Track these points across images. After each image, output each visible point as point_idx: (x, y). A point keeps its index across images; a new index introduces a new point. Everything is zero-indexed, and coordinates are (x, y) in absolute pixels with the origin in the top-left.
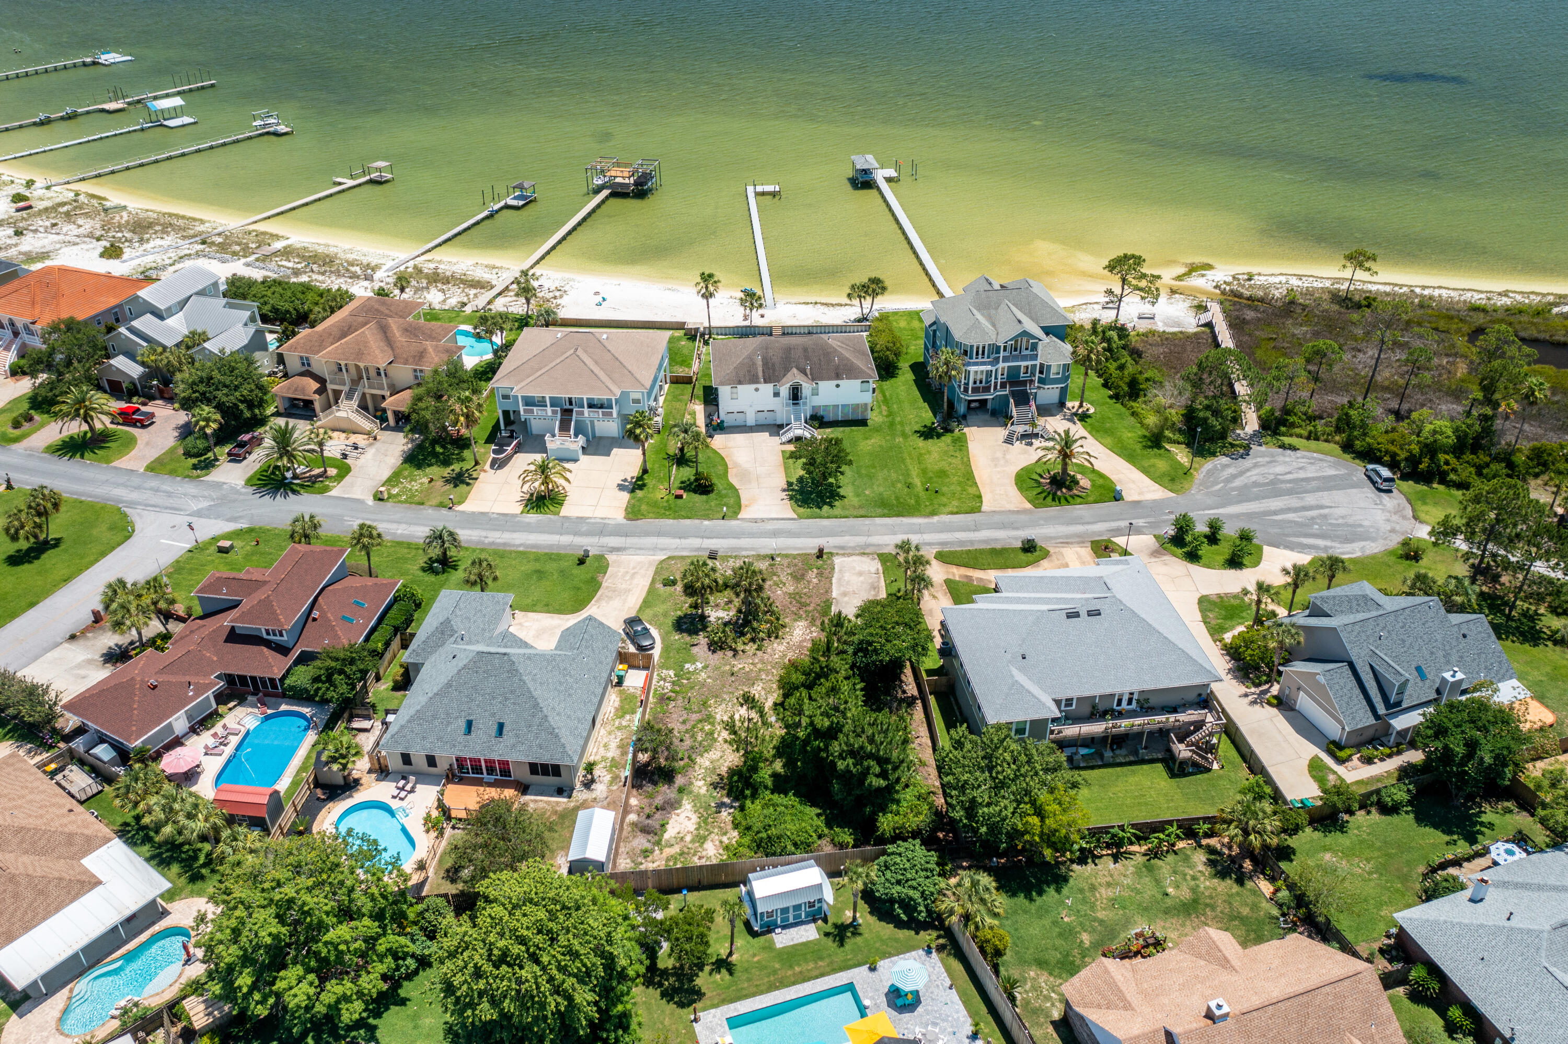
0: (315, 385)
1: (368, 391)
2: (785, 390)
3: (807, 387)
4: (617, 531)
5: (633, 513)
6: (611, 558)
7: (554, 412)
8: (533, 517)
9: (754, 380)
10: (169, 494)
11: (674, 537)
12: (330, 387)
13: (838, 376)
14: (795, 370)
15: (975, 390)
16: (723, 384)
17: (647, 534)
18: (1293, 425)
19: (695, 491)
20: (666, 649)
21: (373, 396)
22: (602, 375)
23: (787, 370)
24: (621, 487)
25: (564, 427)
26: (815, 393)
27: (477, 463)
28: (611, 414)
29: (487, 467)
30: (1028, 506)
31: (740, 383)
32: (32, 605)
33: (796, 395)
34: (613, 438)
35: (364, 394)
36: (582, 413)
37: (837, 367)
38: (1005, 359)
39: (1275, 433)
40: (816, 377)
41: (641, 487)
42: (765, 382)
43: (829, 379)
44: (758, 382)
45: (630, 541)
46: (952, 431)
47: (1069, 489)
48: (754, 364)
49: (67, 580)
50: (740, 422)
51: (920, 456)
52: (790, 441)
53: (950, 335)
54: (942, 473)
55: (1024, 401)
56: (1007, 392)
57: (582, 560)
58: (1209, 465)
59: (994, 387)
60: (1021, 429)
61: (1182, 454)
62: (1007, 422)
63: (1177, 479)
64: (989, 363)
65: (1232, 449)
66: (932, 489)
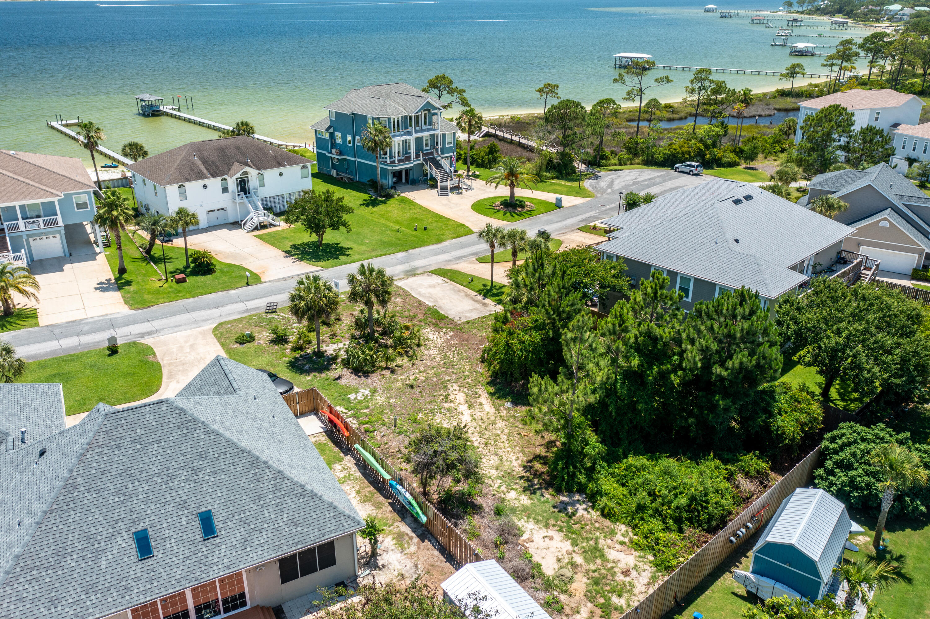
2: (232, 183)
3: (253, 178)
4: (132, 320)
5: (136, 304)
6: (147, 341)
9: (200, 176)
11: (210, 309)
13: (277, 165)
14: (236, 164)
15: (400, 161)
16: (169, 183)
17: (174, 314)
19: (195, 274)
22: (31, 183)
23: (229, 166)
24: (101, 290)
26: (263, 183)
28: (55, 222)
30: (505, 222)
31: (187, 180)
33: (244, 188)
34: (58, 258)
36: (17, 227)
37: (275, 158)
38: (415, 132)
40: (260, 166)
41: (128, 284)
42: (213, 176)
43: (273, 167)
44: (206, 177)
45: (157, 324)
46: (393, 196)
47: (522, 207)
48: (194, 164)
51: (382, 216)
52: (256, 229)
53: (365, 117)
54: (415, 219)
55: (438, 165)
56: (421, 161)
57: (113, 350)
58: (587, 184)
59: (413, 156)
60: (449, 184)
61: (563, 182)
62: (432, 184)
63: (580, 192)
64: (404, 135)
65: (587, 176)
66: (420, 226)
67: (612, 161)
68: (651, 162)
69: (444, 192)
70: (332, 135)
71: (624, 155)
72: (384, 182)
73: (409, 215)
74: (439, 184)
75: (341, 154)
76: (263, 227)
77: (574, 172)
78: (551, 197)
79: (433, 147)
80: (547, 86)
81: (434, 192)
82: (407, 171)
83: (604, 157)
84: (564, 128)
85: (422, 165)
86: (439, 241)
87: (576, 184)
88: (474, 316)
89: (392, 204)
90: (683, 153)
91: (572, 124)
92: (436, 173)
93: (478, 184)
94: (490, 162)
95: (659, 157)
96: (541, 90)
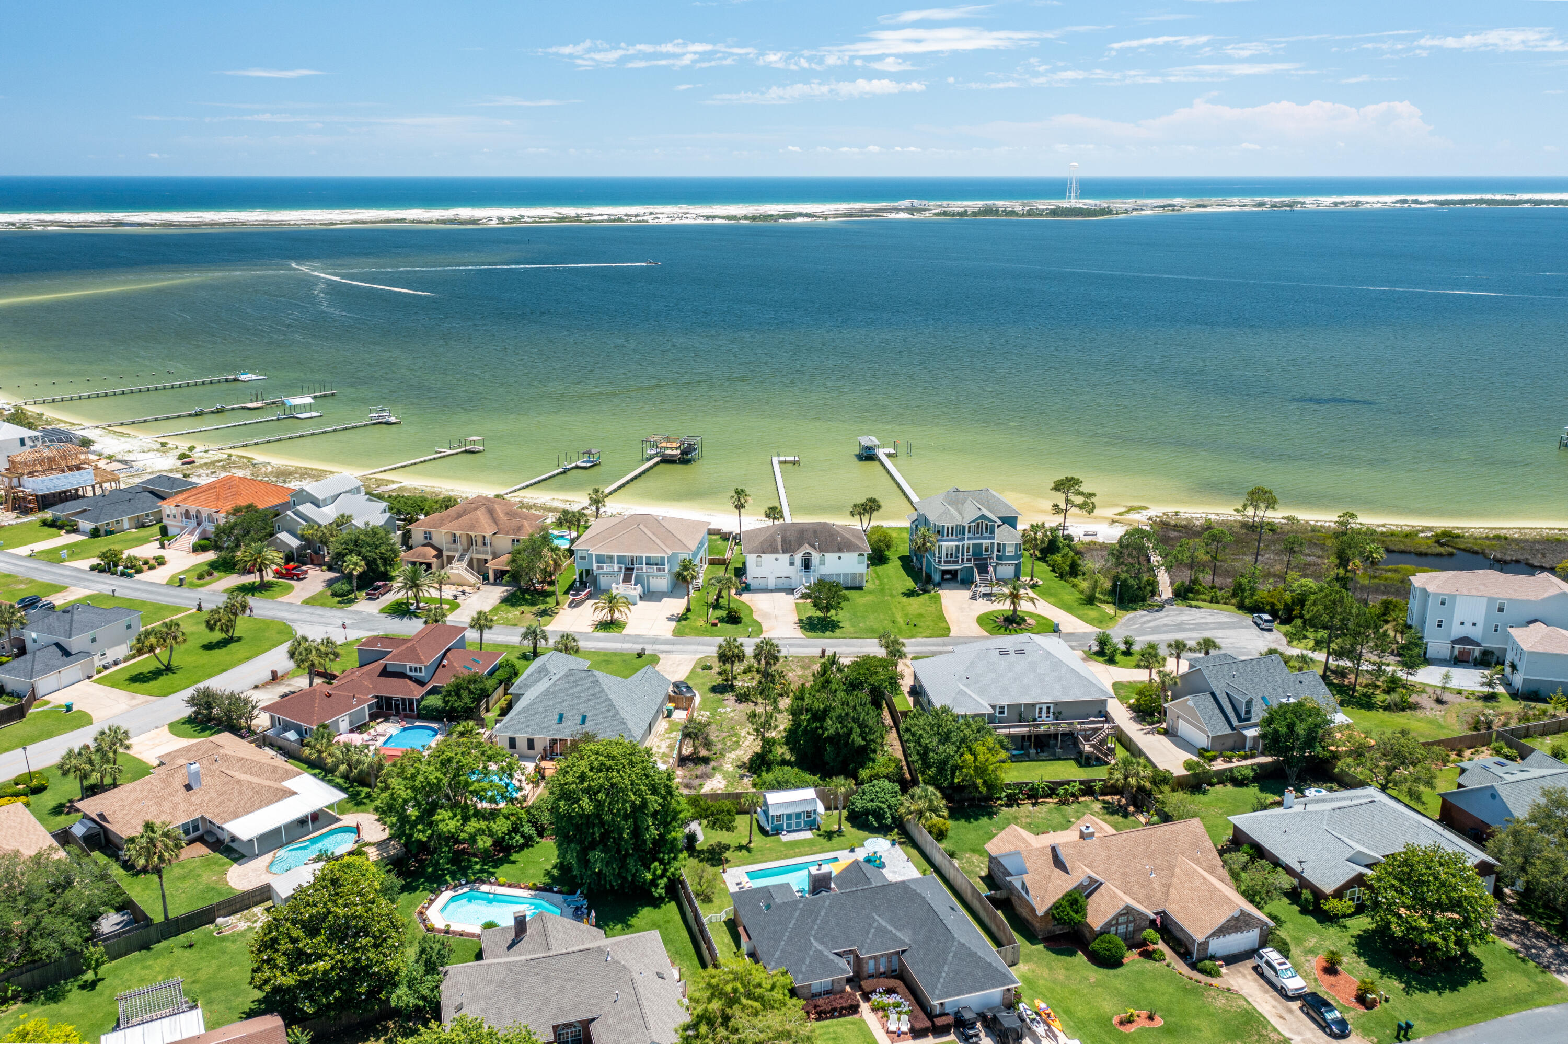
0: (434, 553)
1: (475, 556)
2: (798, 558)
3: (815, 556)
4: (666, 642)
5: (678, 633)
6: (661, 656)
7: (620, 568)
8: (602, 634)
9: (775, 551)
10: (322, 616)
11: (710, 646)
12: (445, 553)
13: (840, 550)
14: (806, 545)
15: (946, 562)
16: (750, 553)
17: (689, 644)
18: (1198, 592)
19: (727, 622)
20: (703, 701)
21: (478, 560)
22: (658, 541)
23: (800, 545)
24: (669, 619)
25: (627, 579)
26: (822, 563)
27: (558, 604)
28: (663, 570)
29: (566, 606)
30: (986, 634)
31: (764, 553)
32: (224, 671)
33: (807, 564)
34: (664, 592)
35: (471, 560)
36: (641, 569)
38: (969, 539)
39: (1185, 598)
41: (686, 619)
42: (784, 553)
43: (833, 552)
44: (777, 553)
45: (676, 647)
46: (929, 592)
47: (1019, 624)
48: (775, 540)
49: (248, 659)
50: (763, 586)
51: (902, 606)
52: (800, 598)
53: (926, 521)
54: (920, 615)
55: (984, 571)
56: (972, 565)
57: (640, 656)
58: (1132, 615)
59: (963, 560)
60: (982, 590)
64: (954, 540)
66: (912, 623)
69: (973, 598)
72: (936, 577)
73: (921, 610)
74: (973, 588)
79: (992, 553)
81: (964, 593)
82: (954, 571)
85: (973, 568)
86: (911, 637)
89: (922, 598)
92: (978, 578)
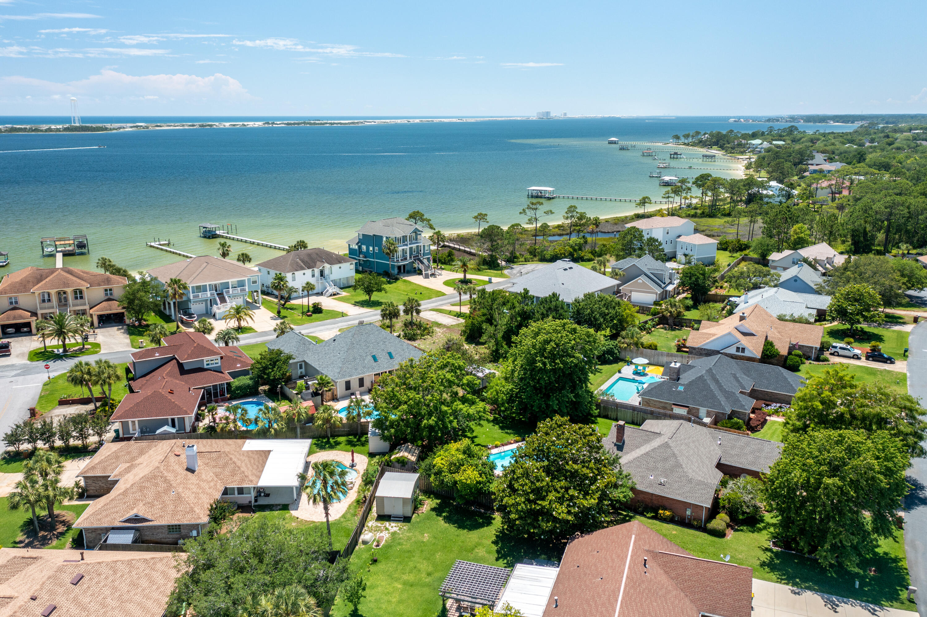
0: (29, 314)
1: (73, 309)
2: (317, 272)
3: (326, 268)
7: (212, 294)
9: (302, 269)
11: (331, 324)
12: (40, 312)
13: (340, 262)
14: (317, 262)
15: (400, 260)
16: (288, 272)
23: (315, 263)
24: (274, 319)
26: (331, 272)
27: (178, 328)
28: (245, 290)
29: (185, 328)
31: (297, 270)
36: (229, 292)
37: (337, 259)
38: (410, 244)
39: (513, 262)
42: (307, 269)
43: (336, 264)
44: (304, 269)
51: (396, 289)
52: (331, 295)
53: (381, 237)
54: (415, 290)
55: (422, 263)
56: (412, 260)
58: (506, 272)
59: (408, 258)
60: (429, 272)
61: (492, 271)
62: (419, 272)
63: (502, 276)
64: (404, 245)
65: (506, 268)
66: (419, 292)
67: (521, 260)
68: (543, 260)
69: (427, 277)
70: (360, 247)
71: (528, 256)
72: (392, 272)
73: (410, 288)
74: (424, 273)
75: (365, 257)
76: (334, 295)
77: (499, 266)
78: (486, 278)
79: (418, 252)
80: (480, 214)
81: (421, 276)
82: (404, 266)
83: (516, 257)
84: (492, 241)
85: (413, 262)
86: (430, 298)
87: (500, 272)
88: (454, 323)
89: (399, 284)
90: (561, 254)
91: (496, 238)
92: (421, 266)
93: (444, 272)
94: (449, 261)
95: (548, 257)
96: (476, 218)
